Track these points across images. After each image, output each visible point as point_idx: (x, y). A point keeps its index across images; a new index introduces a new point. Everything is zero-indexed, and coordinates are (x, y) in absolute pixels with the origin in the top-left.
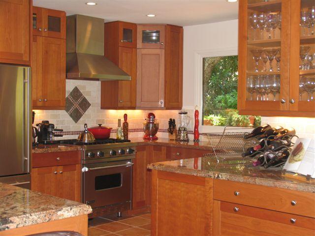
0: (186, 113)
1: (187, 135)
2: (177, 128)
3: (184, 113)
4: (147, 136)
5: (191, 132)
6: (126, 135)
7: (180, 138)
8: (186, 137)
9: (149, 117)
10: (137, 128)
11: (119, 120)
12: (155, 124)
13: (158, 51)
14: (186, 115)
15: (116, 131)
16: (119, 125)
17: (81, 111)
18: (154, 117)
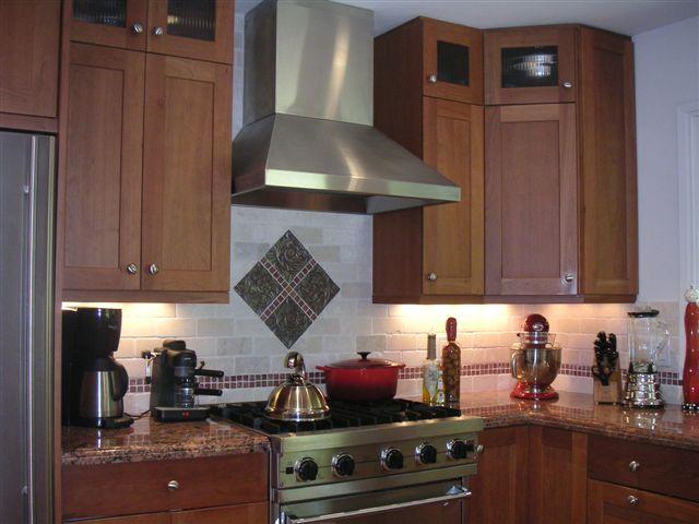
0: (653, 314)
1: (657, 387)
2: (624, 362)
3: (645, 314)
4: (523, 388)
5: (670, 377)
6: (452, 386)
7: (632, 400)
8: (652, 396)
9: (529, 329)
10: (493, 360)
11: (432, 338)
12: (549, 351)
13: (552, 111)
14: (654, 319)
15: (423, 372)
16: (431, 354)
17: (305, 308)
18: (546, 328)
